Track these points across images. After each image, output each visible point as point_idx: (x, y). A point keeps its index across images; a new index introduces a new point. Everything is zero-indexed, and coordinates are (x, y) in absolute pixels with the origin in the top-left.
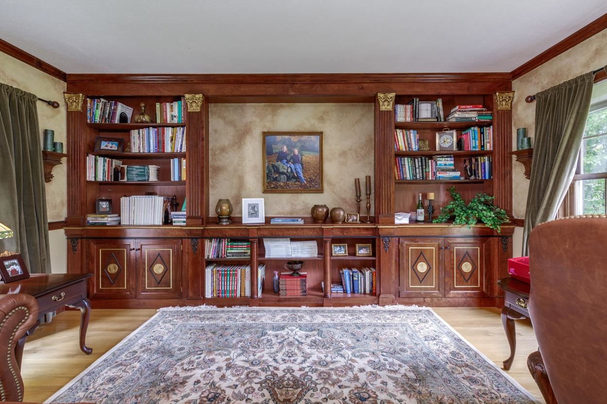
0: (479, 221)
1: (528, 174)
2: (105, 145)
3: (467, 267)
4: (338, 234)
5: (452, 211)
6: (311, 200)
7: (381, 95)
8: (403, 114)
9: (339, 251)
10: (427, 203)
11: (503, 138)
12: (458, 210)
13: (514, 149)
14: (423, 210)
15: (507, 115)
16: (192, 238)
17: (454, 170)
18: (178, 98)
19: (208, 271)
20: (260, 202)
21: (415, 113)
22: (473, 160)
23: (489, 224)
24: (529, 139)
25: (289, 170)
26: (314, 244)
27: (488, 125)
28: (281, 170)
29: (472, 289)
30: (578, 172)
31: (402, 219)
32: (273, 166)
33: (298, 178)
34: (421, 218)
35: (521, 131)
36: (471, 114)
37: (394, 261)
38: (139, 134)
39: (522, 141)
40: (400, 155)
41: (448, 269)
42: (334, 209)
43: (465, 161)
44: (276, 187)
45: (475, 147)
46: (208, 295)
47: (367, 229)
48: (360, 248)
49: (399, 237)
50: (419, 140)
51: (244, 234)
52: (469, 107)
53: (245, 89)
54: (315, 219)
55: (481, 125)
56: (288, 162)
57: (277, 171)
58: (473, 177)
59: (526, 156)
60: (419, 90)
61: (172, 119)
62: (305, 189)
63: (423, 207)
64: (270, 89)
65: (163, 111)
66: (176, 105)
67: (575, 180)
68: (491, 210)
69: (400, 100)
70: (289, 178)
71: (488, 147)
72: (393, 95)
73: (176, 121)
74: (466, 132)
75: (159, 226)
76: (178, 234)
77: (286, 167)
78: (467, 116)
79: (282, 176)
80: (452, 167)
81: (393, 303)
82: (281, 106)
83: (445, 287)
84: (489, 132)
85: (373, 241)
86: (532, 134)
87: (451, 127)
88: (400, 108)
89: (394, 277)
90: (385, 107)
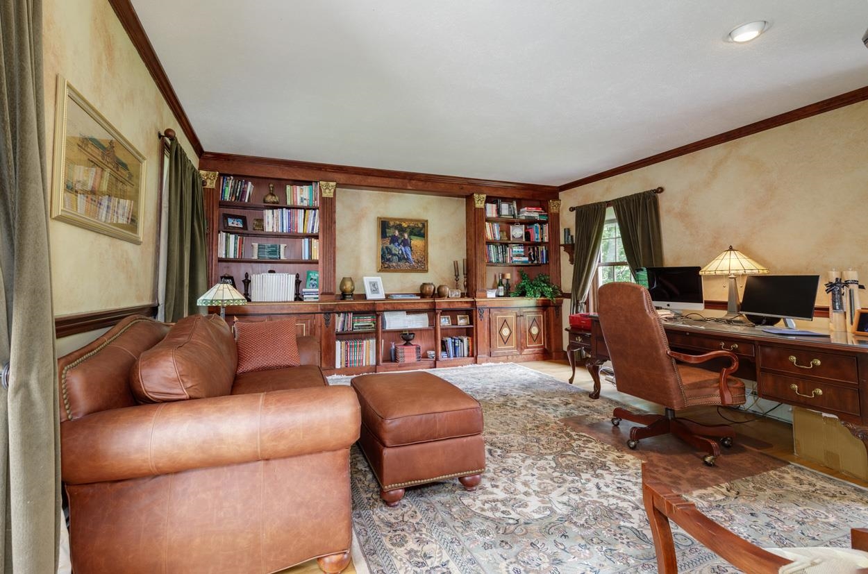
0: (543, 295)
1: (572, 261)
2: (231, 222)
3: (535, 331)
4: (445, 306)
5: (524, 287)
6: (416, 280)
7: (476, 196)
8: (491, 211)
9: (444, 322)
10: (504, 282)
11: (554, 232)
12: (527, 286)
13: (562, 242)
14: (502, 287)
15: (557, 216)
16: (325, 313)
17: (524, 256)
18: (309, 183)
19: (338, 343)
20: (378, 279)
21: (498, 211)
22: (536, 249)
23: (549, 297)
24: (572, 237)
25: (400, 252)
26: (425, 316)
27: (545, 222)
28: (394, 252)
29: (539, 347)
30: (599, 262)
31: (491, 294)
32: (387, 248)
33: (407, 260)
34: (502, 294)
35: (567, 230)
36: (535, 214)
37: (486, 327)
38: (273, 214)
39: (568, 238)
40: (489, 243)
41: (523, 332)
42: (440, 287)
43: (529, 249)
44: (389, 267)
45: (537, 239)
46: (338, 366)
47: (467, 302)
48: (461, 319)
49: (490, 308)
50: (500, 231)
51: (371, 308)
52: (534, 209)
53: (371, 180)
54: (422, 295)
55: (541, 223)
56: (399, 245)
57: (390, 252)
58: (536, 262)
59: (570, 248)
60: (501, 193)
61: (302, 202)
62: (413, 270)
63: (503, 285)
64: (392, 182)
65: (294, 194)
66: (306, 188)
67: (598, 266)
68: (549, 287)
69: (490, 200)
70: (400, 260)
71: (546, 239)
72: (485, 196)
73: (305, 204)
74: (531, 227)
75: (291, 302)
76: (310, 309)
77: (398, 250)
78: (532, 215)
79: (394, 257)
80: (523, 254)
81: (487, 361)
82: (393, 196)
83: (521, 346)
84: (546, 227)
85: (470, 313)
86: (573, 233)
87: (521, 223)
88: (489, 205)
89: (486, 341)
90: (479, 205)
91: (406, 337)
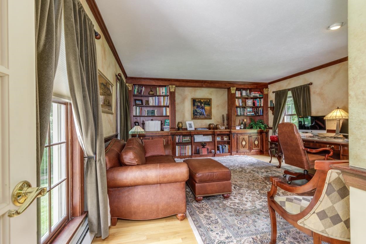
0: (260, 128)
1: (273, 114)
2: (137, 102)
3: (256, 143)
4: (219, 133)
6: (207, 122)
7: (232, 88)
8: (238, 94)
9: (218, 139)
10: (244, 123)
11: (266, 102)
12: (253, 125)
13: (269, 106)
14: (243, 125)
15: (267, 95)
16: (172, 136)
17: (252, 112)
18: (165, 86)
19: (177, 147)
20: (192, 122)
21: (241, 94)
22: (258, 109)
23: (263, 129)
24: (273, 104)
25: (200, 112)
26: (211, 137)
27: (262, 98)
28: (198, 111)
29: (258, 149)
30: (285, 114)
31: (238, 128)
32: (195, 110)
33: (203, 115)
34: (242, 127)
35: (271, 101)
36: (257, 95)
37: (236, 141)
38: (152, 98)
39: (272, 104)
40: (237, 107)
41: (251, 143)
42: (217, 125)
43: (255, 109)
44: (196, 117)
45: (258, 105)
46: (177, 155)
47: (228, 131)
48: (225, 137)
49: (237, 134)
50: (242, 102)
51: (189, 134)
52: (257, 92)
53: (189, 84)
54: (209, 128)
55: (260, 98)
56: (200, 109)
57: (196, 112)
58: (257, 114)
59: (272, 108)
60: (242, 87)
65: (160, 91)
66: (164, 88)
67: (284, 116)
68: (263, 125)
69: (237, 89)
70: (200, 114)
71: (262, 105)
72: (235, 88)
73: (164, 94)
74: (255, 100)
75: (159, 131)
76: (166, 134)
77: (199, 111)
78: (256, 95)
79: (198, 114)
80: (252, 111)
81: (236, 155)
82: (197, 89)
83: (250, 149)
84: (262, 100)
85: (229, 135)
86: (274, 102)
87: (251, 98)
88: (237, 92)
89: (236, 146)
90: (233, 92)
91: (203, 145)
